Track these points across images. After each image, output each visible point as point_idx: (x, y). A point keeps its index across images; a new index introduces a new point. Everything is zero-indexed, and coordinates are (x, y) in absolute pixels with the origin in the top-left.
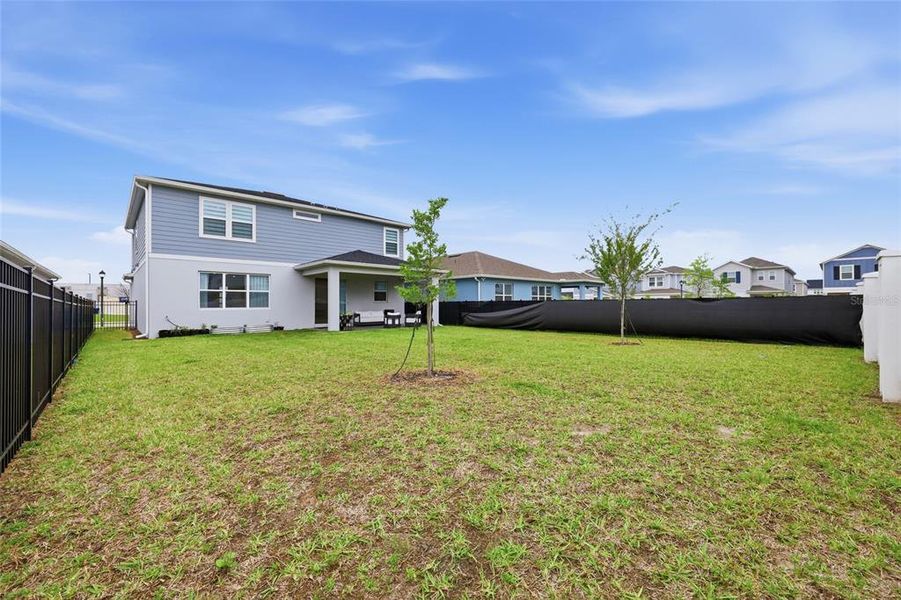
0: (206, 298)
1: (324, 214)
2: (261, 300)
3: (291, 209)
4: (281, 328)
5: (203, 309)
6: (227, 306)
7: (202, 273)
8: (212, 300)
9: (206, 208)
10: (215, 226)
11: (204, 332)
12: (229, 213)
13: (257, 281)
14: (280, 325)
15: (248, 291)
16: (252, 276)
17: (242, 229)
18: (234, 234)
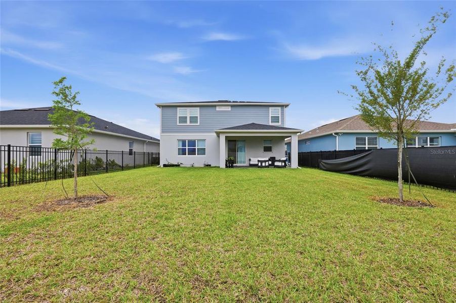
0: (181, 151)
1: (232, 106)
2: (202, 151)
3: (215, 106)
4: (210, 165)
5: (179, 156)
6: (188, 154)
7: (179, 140)
8: (183, 152)
9: (180, 112)
10: (183, 119)
11: (178, 166)
12: (189, 113)
13: (200, 143)
14: (209, 164)
15: (196, 148)
16: (198, 140)
17: (194, 119)
18: (191, 122)
